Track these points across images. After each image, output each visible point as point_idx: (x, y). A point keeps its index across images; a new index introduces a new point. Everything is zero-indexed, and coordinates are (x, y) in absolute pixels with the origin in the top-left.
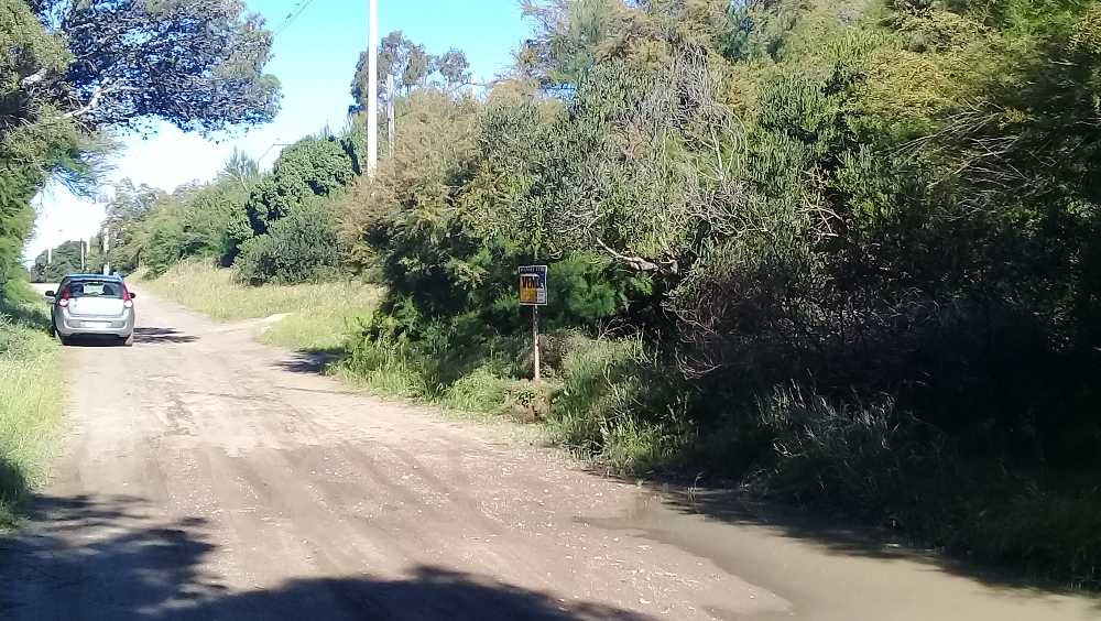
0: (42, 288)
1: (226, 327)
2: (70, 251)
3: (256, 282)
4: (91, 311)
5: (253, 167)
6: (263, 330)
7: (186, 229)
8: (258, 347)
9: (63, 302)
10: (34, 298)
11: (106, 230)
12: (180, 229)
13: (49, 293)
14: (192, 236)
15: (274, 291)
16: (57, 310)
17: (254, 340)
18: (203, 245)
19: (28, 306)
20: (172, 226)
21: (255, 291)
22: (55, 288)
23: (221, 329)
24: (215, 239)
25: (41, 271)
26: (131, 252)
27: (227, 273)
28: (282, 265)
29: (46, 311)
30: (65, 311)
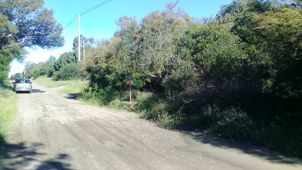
0: (12, 81)
1: (51, 89)
2: (18, 75)
3: (56, 80)
4: (23, 86)
5: (54, 58)
6: (59, 90)
7: (41, 70)
8: (59, 93)
9: (16, 84)
10: (10, 83)
11: (25, 71)
12: (40, 70)
13: (13, 82)
14: (42, 72)
15: (60, 82)
16: (15, 86)
17: (58, 92)
18: (44, 73)
19: (9, 85)
20: (38, 70)
21: (57, 82)
22: (14, 81)
23: (50, 90)
24: (47, 72)
25: (12, 78)
26: (30, 75)
27: (50, 78)
28: (62, 77)
29: (12, 86)
30: (17, 86)
